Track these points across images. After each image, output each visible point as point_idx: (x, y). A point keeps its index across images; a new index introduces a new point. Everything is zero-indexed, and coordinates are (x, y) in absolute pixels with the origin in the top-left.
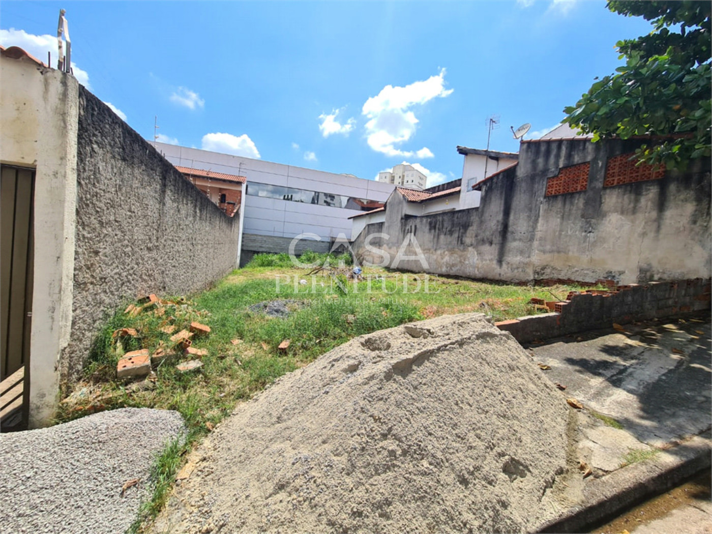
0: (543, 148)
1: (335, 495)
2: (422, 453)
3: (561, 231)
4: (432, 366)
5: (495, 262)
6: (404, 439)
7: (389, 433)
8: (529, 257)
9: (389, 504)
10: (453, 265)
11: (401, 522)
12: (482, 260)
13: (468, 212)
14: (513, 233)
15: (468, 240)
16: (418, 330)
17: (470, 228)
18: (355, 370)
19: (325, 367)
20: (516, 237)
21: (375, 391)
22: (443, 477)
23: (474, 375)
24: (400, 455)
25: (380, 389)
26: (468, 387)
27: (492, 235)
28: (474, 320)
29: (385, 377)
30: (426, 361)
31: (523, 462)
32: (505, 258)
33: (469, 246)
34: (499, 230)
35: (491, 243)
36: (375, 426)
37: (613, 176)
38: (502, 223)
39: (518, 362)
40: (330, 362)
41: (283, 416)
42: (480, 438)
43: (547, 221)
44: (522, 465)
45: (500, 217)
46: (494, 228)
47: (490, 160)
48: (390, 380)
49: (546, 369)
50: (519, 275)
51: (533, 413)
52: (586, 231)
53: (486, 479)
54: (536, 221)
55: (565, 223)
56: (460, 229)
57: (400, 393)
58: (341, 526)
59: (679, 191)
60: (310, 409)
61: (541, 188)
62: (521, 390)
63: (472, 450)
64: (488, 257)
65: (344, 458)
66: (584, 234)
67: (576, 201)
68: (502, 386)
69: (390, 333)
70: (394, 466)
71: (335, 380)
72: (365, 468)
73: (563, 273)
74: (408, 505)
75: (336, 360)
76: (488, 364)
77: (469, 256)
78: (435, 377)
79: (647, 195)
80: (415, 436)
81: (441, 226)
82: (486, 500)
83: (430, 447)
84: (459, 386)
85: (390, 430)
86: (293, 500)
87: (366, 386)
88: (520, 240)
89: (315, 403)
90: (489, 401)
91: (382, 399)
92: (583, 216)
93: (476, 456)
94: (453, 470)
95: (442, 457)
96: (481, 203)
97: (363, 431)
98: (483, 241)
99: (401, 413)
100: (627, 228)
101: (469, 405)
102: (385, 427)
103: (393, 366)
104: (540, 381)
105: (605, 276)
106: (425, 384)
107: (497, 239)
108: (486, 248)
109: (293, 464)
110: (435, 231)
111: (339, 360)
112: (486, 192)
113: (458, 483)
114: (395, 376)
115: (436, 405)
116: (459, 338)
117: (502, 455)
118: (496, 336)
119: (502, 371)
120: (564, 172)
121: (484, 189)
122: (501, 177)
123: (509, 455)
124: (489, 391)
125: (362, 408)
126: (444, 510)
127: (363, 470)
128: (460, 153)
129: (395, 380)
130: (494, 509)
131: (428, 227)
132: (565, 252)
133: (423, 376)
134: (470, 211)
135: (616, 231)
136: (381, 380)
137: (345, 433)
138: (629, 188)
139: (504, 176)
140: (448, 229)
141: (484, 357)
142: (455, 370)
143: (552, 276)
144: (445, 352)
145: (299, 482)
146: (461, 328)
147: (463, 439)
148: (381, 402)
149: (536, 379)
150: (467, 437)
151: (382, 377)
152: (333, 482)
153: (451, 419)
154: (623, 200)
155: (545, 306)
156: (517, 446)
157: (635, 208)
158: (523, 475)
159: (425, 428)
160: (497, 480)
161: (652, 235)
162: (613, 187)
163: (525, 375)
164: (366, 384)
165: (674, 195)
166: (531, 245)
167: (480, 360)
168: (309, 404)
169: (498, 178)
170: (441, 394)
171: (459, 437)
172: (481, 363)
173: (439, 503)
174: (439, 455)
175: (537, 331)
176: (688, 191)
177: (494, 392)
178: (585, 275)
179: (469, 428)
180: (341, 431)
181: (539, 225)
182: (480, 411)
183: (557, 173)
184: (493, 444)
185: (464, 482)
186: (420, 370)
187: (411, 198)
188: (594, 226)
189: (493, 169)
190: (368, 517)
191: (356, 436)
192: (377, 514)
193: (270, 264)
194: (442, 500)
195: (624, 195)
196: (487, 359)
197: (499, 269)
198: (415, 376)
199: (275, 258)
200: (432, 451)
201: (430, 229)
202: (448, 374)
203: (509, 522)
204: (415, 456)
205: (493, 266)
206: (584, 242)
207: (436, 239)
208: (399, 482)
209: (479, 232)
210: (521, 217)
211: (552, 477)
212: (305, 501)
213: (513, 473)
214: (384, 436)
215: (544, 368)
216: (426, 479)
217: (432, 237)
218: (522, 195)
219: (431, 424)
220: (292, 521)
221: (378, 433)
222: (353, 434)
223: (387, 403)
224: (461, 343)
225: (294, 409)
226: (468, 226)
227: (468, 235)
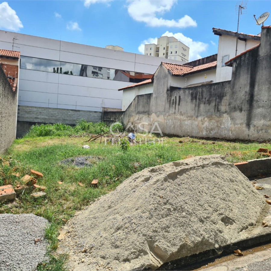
1: (145, 226)
2: (182, 209)
4: (187, 176)
5: (244, 125)
6: (174, 204)
7: (167, 203)
9: (169, 228)
10: (212, 129)
11: (174, 234)
12: (235, 124)
13: (223, 84)
14: (257, 101)
15: (223, 108)
16: (181, 164)
17: (225, 98)
18: (148, 180)
19: (131, 182)
20: (261, 105)
21: (160, 186)
22: (192, 219)
23: (209, 181)
24: (173, 211)
25: (162, 185)
26: (206, 186)
27: (242, 103)
28: (213, 157)
29: (164, 180)
30: (184, 174)
31: (232, 218)
32: (252, 121)
33: (224, 113)
34: (247, 99)
35: (241, 110)
36: (161, 200)
38: (249, 94)
39: (237, 178)
40: (133, 179)
41: (111, 205)
42: (210, 207)
44: (231, 219)
45: (247, 89)
46: (243, 97)
47: (239, 41)
48: (166, 181)
49: (261, 189)
50: (263, 135)
51: (241, 201)
53: (212, 221)
56: (216, 100)
57: (171, 187)
58: (149, 236)
60: (127, 200)
62: (236, 191)
63: (206, 210)
64: (238, 121)
65: (147, 214)
68: (224, 187)
69: (165, 166)
70: (170, 214)
71: (138, 186)
72: (157, 216)
74: (177, 228)
75: (137, 178)
76: (218, 177)
77: (224, 121)
78: (189, 181)
80: (179, 203)
81: (201, 97)
82: (212, 228)
83: (186, 208)
84: (201, 185)
85: (168, 201)
86: (126, 231)
87: (155, 185)
88: (263, 107)
89: (129, 197)
90: (217, 193)
91: (163, 189)
93: (208, 213)
94: (197, 217)
95: (192, 212)
96: (232, 77)
97: (155, 202)
98: (235, 109)
99: (172, 195)
101: (206, 193)
102: (165, 200)
103: (167, 175)
104: (249, 189)
106: (184, 183)
107: (246, 107)
108: (237, 114)
109: (123, 220)
110: (196, 101)
111: (138, 178)
112: (236, 68)
113: (199, 222)
114: (169, 180)
115: (189, 192)
116: (202, 164)
117: (222, 214)
118: (225, 165)
119: (225, 181)
121: (234, 65)
122: (247, 56)
123: (225, 215)
124: (217, 189)
125: (154, 194)
126: (192, 230)
127: (156, 217)
128: (215, 34)
129: (169, 181)
130: (215, 232)
131: (190, 98)
133: (183, 180)
134: (224, 83)
136: (162, 181)
137: (147, 204)
139: (249, 55)
140: (206, 99)
141: (216, 174)
142: (200, 178)
144: (194, 170)
145: (127, 225)
146: (204, 160)
147: (201, 206)
148: (163, 190)
149: (247, 188)
150: (204, 205)
151: (163, 179)
152: (143, 222)
153: (196, 198)
155: (268, 153)
156: (229, 212)
158: (231, 224)
159: (184, 201)
160: (218, 223)
163: (240, 185)
164: (155, 184)
167: (213, 175)
168: (125, 198)
169: (245, 57)
170: (192, 188)
171: (200, 205)
172: (213, 176)
173: (190, 227)
174: (190, 211)
175: (261, 169)
177: (220, 190)
179: (205, 202)
180: (145, 204)
182: (211, 196)
184: (217, 209)
185: (202, 221)
186: (182, 177)
187: (176, 72)
189: (243, 48)
190: (160, 232)
191: (152, 205)
192: (164, 231)
193: (47, 134)
194: (192, 226)
196: (217, 175)
197: (248, 131)
198: (179, 180)
199: (52, 128)
200: (187, 209)
201: (192, 99)
202: (195, 180)
203: (222, 238)
204: (179, 211)
205: (243, 129)
207: (197, 108)
208: (173, 220)
209: (231, 101)
210: (264, 88)
211: (246, 226)
212: (131, 231)
213: (227, 223)
214: (165, 204)
215: (260, 189)
216: (185, 219)
217: (194, 106)
218: (264, 71)
219: (187, 199)
220: (126, 238)
221: (162, 203)
222: (150, 204)
223: (166, 191)
224: (203, 167)
225: (117, 201)
226: (223, 96)
227: (223, 103)
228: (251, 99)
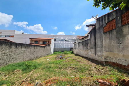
0: (101, 19)
3: (110, 44)
5: (94, 54)
8: (102, 53)
10: (86, 55)
12: (92, 53)
13: (88, 40)
14: (97, 45)
15: (88, 48)
17: (89, 44)
32: (96, 53)
35: (93, 48)
37: (125, 21)
38: (95, 43)
43: (105, 41)
45: (94, 41)
46: (93, 44)
47: (93, 26)
50: (100, 59)
52: (119, 43)
54: (102, 41)
55: (111, 41)
61: (102, 31)
64: (93, 52)
66: (118, 44)
67: (113, 33)
73: (114, 60)
77: (89, 52)
88: (99, 47)
96: (90, 38)
98: (91, 48)
107: (94, 47)
108: (92, 50)
120: (108, 24)
121: (90, 34)
128: (87, 26)
132: (113, 52)
140: (85, 45)
143: (110, 60)
162: (126, 25)
166: (102, 49)
169: (92, 30)
178: (123, 62)
181: (103, 42)
183: (105, 25)
188: (122, 41)
197: (95, 57)
201: (82, 45)
206: (119, 48)
210: (99, 40)
217: (82, 47)
218: (98, 34)
227: (88, 46)
228: (95, 45)
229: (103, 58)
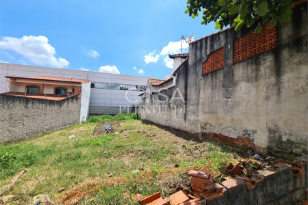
0: (199, 45)
3: (212, 98)
5: (183, 119)
8: (198, 116)
12: (178, 118)
14: (189, 100)
20: (191, 103)
32: (187, 117)
37: (239, 54)
43: (205, 92)
45: (184, 90)
50: (194, 128)
52: (226, 97)
54: (199, 92)
55: (214, 92)
59: (292, 56)
61: (200, 70)
64: (180, 116)
66: (225, 99)
67: (219, 76)
73: (216, 129)
79: (264, 64)
88: (193, 105)
92: (223, 86)
96: (176, 83)
100: (253, 93)
105: (243, 133)
112: (177, 76)
120: (210, 57)
121: (177, 74)
128: (170, 58)
132: (216, 113)
134: (172, 88)
135: (246, 96)
138: (250, 60)
143: (210, 131)
154: (247, 70)
157: (256, 75)
161: (274, 98)
162: (239, 62)
165: (288, 60)
166: (198, 108)
169: (181, 67)
176: (300, 54)
178: (230, 132)
181: (201, 94)
183: (206, 58)
187: (155, 84)
188: (231, 93)
195: (247, 66)
197: (185, 124)
205: (182, 122)
206: (226, 105)
210: (192, 90)
218: (192, 76)
229: (199, 126)
